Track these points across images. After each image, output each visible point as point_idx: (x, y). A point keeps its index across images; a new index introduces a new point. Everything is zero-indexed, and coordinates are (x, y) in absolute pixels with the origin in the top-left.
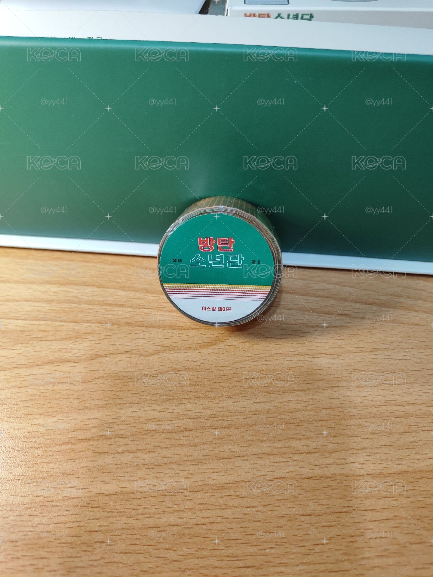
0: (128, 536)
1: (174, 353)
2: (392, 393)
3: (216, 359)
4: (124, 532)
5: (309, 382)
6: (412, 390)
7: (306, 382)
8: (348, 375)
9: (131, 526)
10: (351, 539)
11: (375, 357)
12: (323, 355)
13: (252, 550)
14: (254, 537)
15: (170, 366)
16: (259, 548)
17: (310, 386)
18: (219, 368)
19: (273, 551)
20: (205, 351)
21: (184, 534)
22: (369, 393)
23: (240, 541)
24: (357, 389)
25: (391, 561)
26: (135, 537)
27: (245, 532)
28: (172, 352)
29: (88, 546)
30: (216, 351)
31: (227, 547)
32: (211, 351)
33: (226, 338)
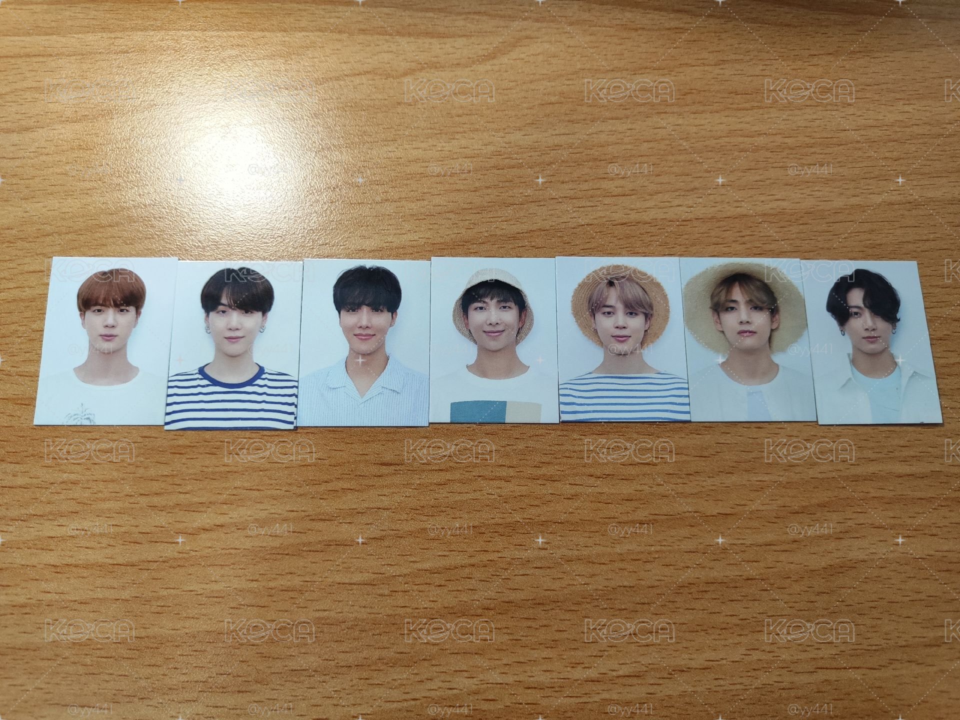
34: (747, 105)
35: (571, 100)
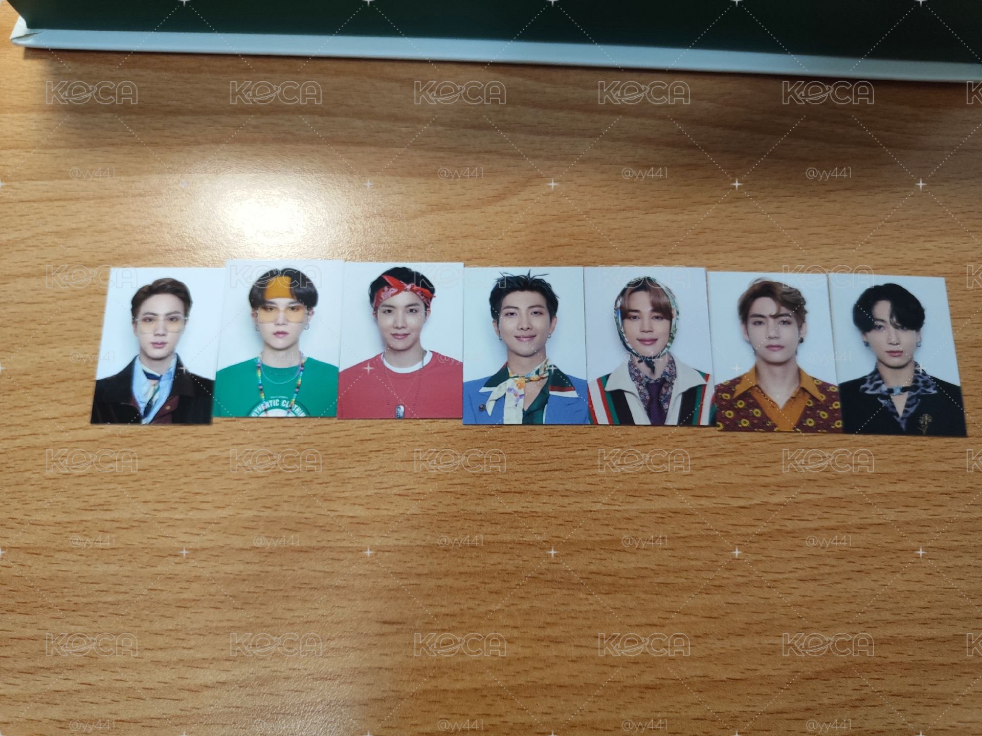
0: (409, 443)
1: (446, 215)
2: (754, 260)
3: (507, 221)
4: (403, 439)
5: (639, 248)
6: (781, 256)
7: (633, 248)
8: (695, 237)
9: (411, 433)
10: (681, 439)
11: (734, 209)
12: (660, 209)
13: (559, 452)
14: (562, 439)
15: (441, 233)
16: (567, 450)
17: (638, 254)
18: (511, 234)
19: (585, 453)
20: (491, 209)
21: (476, 439)
22: (721, 261)
23: (544, 444)
24: (706, 256)
25: (726, 460)
26: (418, 443)
27: (550, 434)
28: (442, 213)
29: (362, 456)
30: (506, 209)
31: (529, 450)
32: (499, 209)
33: (519, 189)
34: (762, 245)
35: (581, 241)
